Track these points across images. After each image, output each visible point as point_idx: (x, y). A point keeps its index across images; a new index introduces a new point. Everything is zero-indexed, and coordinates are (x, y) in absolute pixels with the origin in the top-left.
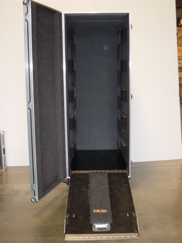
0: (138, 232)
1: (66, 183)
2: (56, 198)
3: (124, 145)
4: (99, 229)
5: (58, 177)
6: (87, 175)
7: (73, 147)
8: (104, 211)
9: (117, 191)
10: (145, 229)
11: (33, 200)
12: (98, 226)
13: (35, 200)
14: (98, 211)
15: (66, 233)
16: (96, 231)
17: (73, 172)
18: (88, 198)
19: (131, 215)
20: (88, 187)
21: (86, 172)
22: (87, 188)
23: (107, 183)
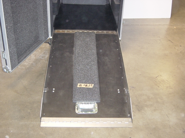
0: (131, 117)
1: (49, 43)
2: (37, 61)
3: (116, 2)
4: (83, 110)
5: (38, 37)
6: (72, 35)
7: (56, 2)
8: (90, 86)
9: (106, 58)
10: (139, 111)
11: (5, 70)
12: (82, 106)
13: (7, 70)
14: (83, 86)
15: (43, 116)
16: (81, 113)
17: (56, 31)
18: (72, 66)
19: (122, 91)
20: (72, 50)
21: (71, 31)
22: (72, 52)
23: (95, 48)
